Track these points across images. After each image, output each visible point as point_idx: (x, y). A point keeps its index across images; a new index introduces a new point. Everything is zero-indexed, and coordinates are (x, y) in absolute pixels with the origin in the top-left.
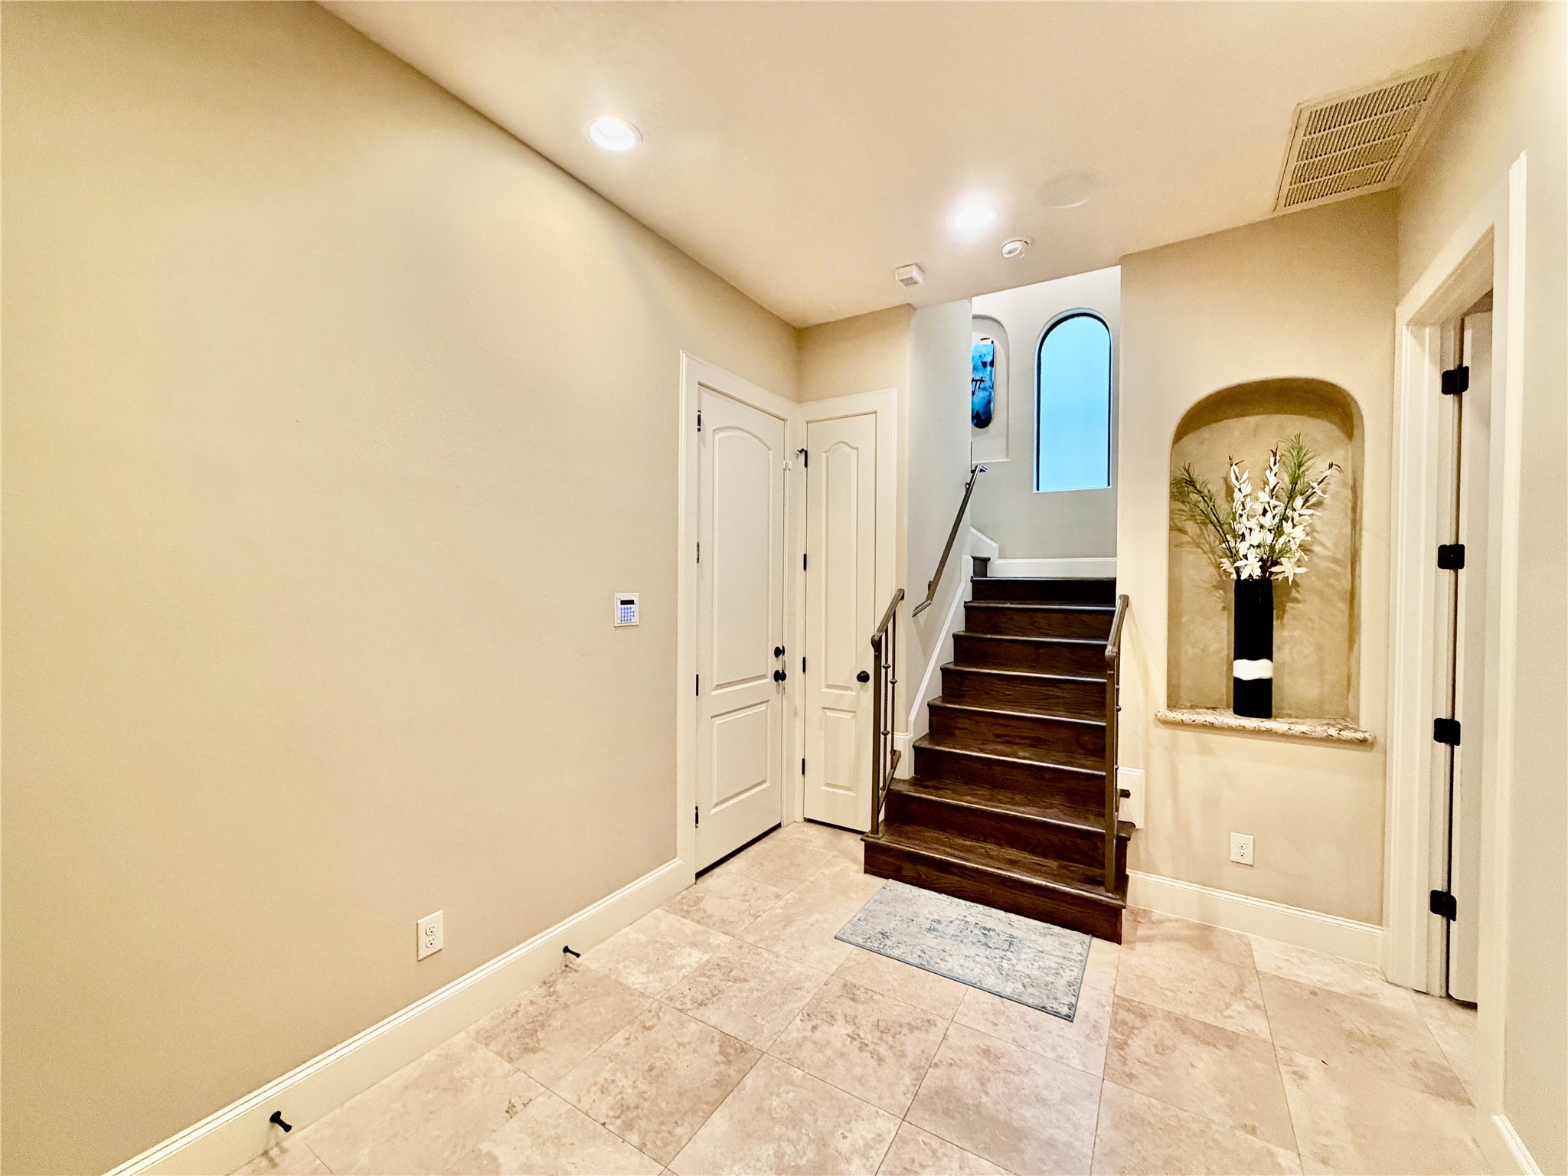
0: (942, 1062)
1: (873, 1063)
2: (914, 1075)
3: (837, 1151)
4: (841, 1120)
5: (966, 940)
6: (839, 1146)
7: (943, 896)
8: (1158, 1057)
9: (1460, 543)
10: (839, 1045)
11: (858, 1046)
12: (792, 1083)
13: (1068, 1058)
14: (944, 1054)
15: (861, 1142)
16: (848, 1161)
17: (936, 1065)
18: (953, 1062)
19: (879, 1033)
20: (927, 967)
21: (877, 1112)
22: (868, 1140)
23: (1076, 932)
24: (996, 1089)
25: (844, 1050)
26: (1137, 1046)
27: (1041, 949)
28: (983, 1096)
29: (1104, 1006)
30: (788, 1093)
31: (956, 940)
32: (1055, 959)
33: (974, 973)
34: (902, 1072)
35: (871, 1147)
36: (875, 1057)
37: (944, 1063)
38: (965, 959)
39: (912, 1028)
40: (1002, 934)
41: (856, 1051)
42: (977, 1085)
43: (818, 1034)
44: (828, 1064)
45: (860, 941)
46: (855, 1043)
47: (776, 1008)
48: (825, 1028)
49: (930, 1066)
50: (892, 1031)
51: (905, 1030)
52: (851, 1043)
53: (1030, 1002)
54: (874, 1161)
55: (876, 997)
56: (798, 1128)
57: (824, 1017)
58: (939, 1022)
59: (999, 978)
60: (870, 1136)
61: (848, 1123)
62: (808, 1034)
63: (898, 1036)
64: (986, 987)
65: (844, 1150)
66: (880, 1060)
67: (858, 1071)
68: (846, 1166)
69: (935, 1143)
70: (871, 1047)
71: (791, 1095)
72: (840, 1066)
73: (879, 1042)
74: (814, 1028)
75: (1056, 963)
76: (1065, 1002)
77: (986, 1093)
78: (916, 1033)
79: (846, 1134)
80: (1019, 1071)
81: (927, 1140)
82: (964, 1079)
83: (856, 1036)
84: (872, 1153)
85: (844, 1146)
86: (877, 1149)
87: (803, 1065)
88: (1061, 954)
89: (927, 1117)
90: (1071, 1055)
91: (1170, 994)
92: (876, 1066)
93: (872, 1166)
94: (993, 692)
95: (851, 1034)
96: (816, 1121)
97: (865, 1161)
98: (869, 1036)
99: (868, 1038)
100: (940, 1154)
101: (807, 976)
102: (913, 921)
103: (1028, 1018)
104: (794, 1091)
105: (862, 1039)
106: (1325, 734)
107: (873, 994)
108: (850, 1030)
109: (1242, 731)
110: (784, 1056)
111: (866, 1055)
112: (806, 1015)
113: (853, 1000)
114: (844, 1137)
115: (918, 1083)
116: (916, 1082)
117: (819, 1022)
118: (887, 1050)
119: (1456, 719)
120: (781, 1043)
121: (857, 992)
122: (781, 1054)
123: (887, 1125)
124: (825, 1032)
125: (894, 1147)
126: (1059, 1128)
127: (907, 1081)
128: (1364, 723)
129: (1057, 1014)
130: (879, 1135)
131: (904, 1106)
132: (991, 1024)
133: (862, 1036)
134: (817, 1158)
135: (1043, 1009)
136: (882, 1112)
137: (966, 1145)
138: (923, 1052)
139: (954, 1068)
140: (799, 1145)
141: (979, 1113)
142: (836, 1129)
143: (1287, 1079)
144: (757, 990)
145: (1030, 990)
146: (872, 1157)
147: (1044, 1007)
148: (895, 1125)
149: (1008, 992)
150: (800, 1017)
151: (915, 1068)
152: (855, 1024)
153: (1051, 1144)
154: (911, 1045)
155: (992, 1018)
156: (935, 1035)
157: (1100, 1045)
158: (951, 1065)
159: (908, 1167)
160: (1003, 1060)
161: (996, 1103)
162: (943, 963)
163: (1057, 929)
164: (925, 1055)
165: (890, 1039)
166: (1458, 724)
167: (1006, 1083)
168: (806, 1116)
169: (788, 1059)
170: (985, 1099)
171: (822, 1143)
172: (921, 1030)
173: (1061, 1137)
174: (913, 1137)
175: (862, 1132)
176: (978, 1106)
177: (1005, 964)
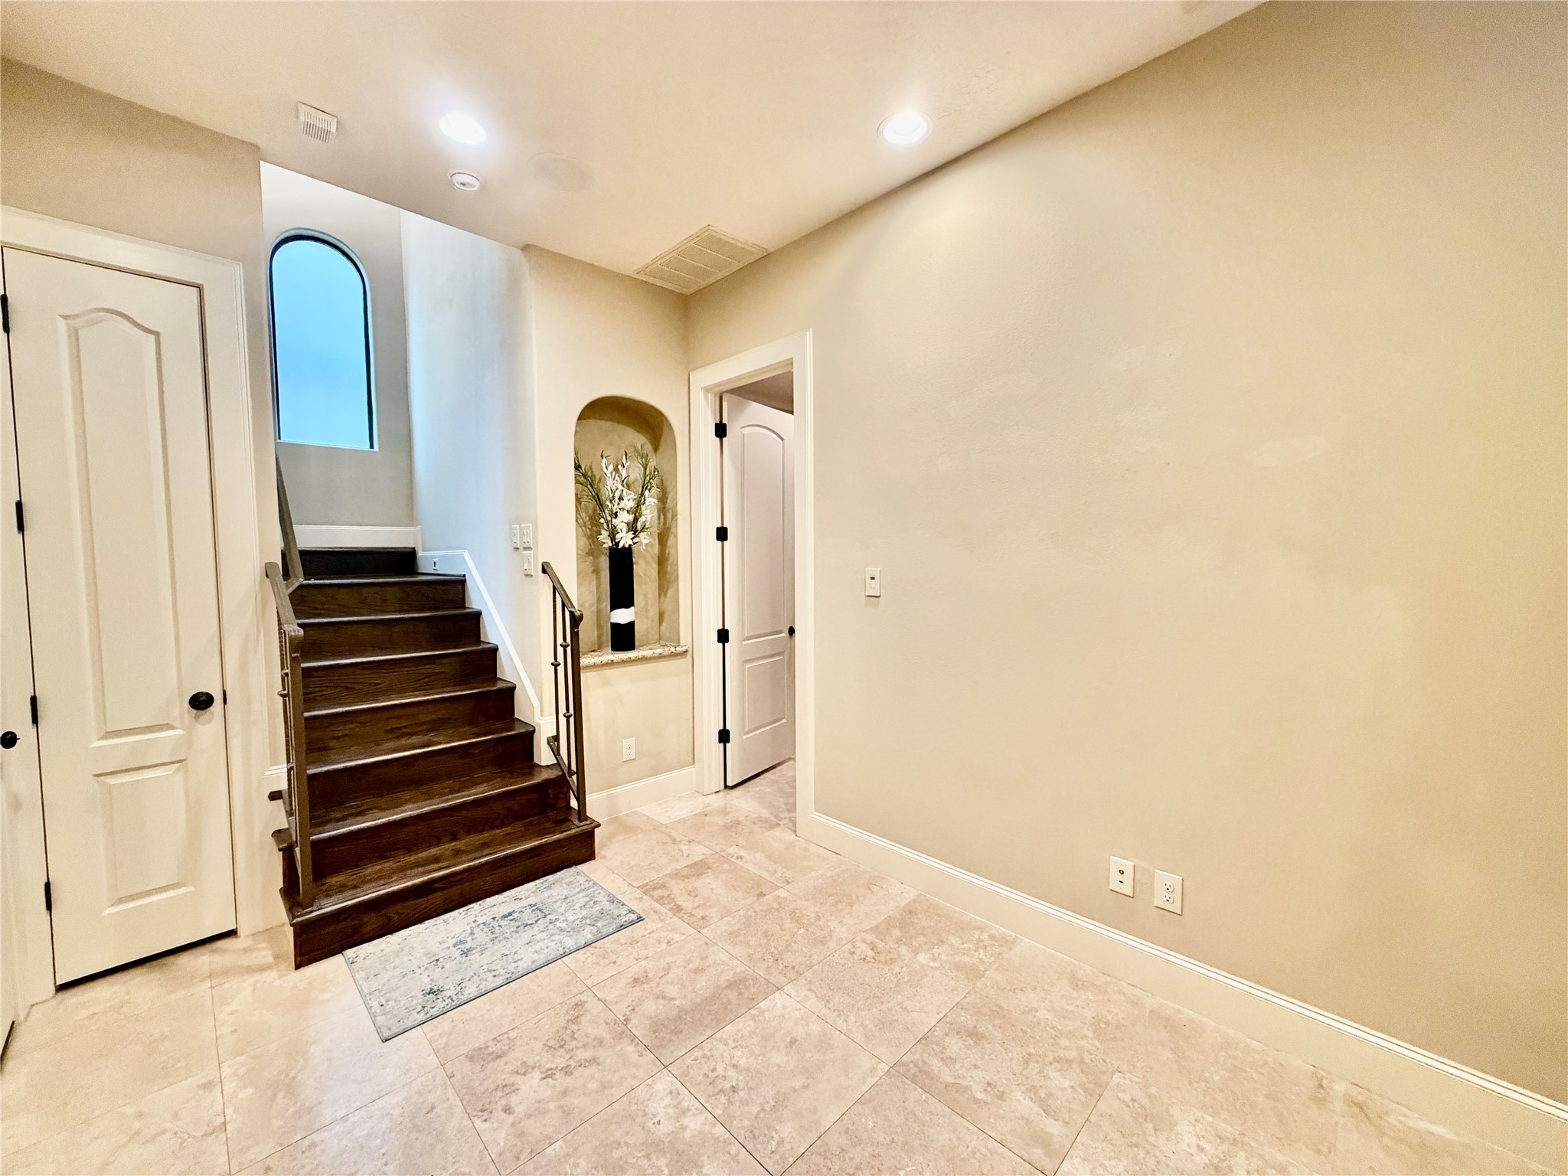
0: (626, 1015)
1: (593, 1069)
2: (626, 1041)
3: (669, 1135)
4: (640, 1119)
5: (507, 935)
6: (666, 1131)
7: (427, 923)
8: (697, 899)
9: (725, 526)
10: (549, 1092)
11: (563, 1074)
12: (567, 1156)
13: (672, 939)
14: (620, 1010)
15: (670, 1110)
16: (684, 1128)
17: (627, 1020)
18: (631, 1008)
19: (562, 1050)
20: (514, 977)
21: (648, 1085)
22: (672, 1102)
23: (565, 870)
24: (673, 991)
25: (559, 1089)
26: (686, 904)
27: (563, 897)
28: (674, 1002)
29: (642, 898)
30: (576, 1165)
31: (500, 941)
32: (581, 895)
33: (552, 948)
34: (618, 1048)
35: (679, 1103)
36: (587, 1064)
37: (628, 1013)
38: (527, 948)
39: (575, 1020)
40: (523, 910)
41: (568, 1079)
42: (661, 1001)
43: (520, 1110)
44: (566, 1112)
45: (421, 1017)
46: (557, 1076)
47: (439, 1147)
48: (514, 1100)
49: (626, 1025)
50: (567, 1038)
51: (574, 1027)
52: (553, 1079)
53: (611, 930)
54: (693, 1106)
55: (513, 1035)
56: (626, 1166)
57: (500, 1094)
58: (583, 998)
59: (572, 936)
60: (668, 1100)
61: (645, 1115)
62: (511, 1119)
63: (576, 1036)
64: (574, 947)
65: (671, 1128)
66: (594, 1061)
67: (593, 1086)
68: (688, 1131)
69: (698, 1053)
70: (572, 1063)
71: (583, 1163)
72: (572, 1100)
73: (571, 1053)
74: (508, 1110)
75: (584, 897)
76: (625, 913)
77: (673, 999)
78: (583, 1020)
79: (656, 1121)
80: (667, 971)
81: (693, 1058)
82: (651, 1007)
83: (550, 1072)
84: (685, 1104)
85: (667, 1127)
86: (683, 1098)
87: (551, 1138)
88: (577, 890)
89: (672, 1048)
90: (671, 936)
91: (655, 865)
92: (598, 1067)
93: (697, 1109)
94: (356, 686)
95: (544, 1075)
96: (627, 1144)
97: (690, 1113)
98: (558, 1060)
99: (560, 1061)
100: (709, 1054)
101: (419, 1093)
102: (437, 960)
103: (623, 940)
104: (579, 1158)
105: (556, 1068)
106: (670, 652)
107: (506, 1036)
108: (536, 1075)
109: (624, 662)
110: (522, 1157)
111: (578, 1072)
112: (480, 1114)
113: (499, 1057)
114: (659, 1123)
115: (637, 1040)
116: (635, 1043)
117: (504, 1102)
118: (585, 1051)
119: (726, 628)
120: (500, 1155)
121: (490, 1050)
122: (518, 1159)
123: (664, 1083)
124: (521, 1102)
125: (688, 1085)
126: (722, 972)
127: (630, 1049)
128: (683, 642)
129: (632, 923)
130: (671, 1092)
131: (653, 1061)
132: (612, 965)
133: (553, 1066)
134: (668, 1156)
135: (622, 927)
136: (649, 1081)
137: (709, 1033)
138: (607, 1023)
139: (637, 1009)
140: (646, 1170)
141: (687, 1013)
142: (646, 1128)
143: (738, 862)
144: (386, 1164)
145: (600, 924)
146: (689, 1106)
147: (622, 926)
148: (668, 1076)
149: (590, 937)
150: (478, 1123)
151: (621, 1036)
152: (533, 1068)
153: (731, 985)
154: (591, 1028)
155: (607, 961)
156: (594, 1006)
157: (671, 918)
158: (633, 1009)
159: (709, 1080)
160: (650, 975)
161: (685, 997)
162: (519, 964)
163: (550, 878)
164: (612, 1024)
165: (575, 1043)
166: (727, 631)
167: (672, 983)
168: (617, 1154)
169: (532, 1151)
170: (677, 1003)
171: (655, 1147)
172: (582, 1015)
173: (728, 976)
174: (685, 1067)
175: (661, 1106)
176: (681, 1009)
177: (558, 924)
